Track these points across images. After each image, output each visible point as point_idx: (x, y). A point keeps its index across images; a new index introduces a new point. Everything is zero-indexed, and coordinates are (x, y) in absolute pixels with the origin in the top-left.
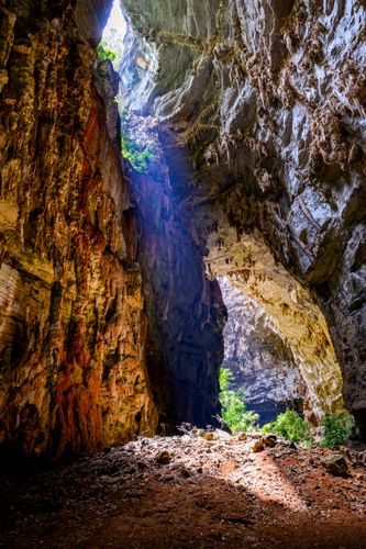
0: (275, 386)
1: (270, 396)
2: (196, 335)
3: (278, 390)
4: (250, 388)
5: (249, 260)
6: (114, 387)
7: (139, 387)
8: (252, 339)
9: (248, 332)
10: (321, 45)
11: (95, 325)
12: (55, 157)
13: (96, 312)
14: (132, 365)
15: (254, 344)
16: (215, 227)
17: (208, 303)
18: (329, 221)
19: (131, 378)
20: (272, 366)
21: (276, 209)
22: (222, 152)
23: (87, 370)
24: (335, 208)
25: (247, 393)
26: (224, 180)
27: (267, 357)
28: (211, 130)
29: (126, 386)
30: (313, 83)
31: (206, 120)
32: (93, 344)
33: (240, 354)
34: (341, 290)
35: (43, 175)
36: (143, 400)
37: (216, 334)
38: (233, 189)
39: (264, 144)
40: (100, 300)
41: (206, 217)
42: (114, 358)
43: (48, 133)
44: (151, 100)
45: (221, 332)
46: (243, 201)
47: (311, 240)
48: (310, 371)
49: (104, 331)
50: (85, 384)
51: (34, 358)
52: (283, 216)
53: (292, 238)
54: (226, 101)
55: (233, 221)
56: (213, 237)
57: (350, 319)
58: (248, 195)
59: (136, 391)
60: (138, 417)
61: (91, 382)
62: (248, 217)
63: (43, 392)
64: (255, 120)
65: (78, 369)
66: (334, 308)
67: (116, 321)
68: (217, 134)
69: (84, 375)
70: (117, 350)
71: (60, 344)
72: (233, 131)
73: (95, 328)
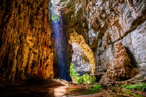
0: (85, 68)
1: (84, 70)
2: (65, 57)
3: (86, 69)
4: (79, 68)
5: (80, 39)
6: (47, 70)
7: (51, 70)
8: (81, 56)
9: (80, 55)
10: (95, 3)
11: (44, 59)
12: (40, 35)
13: (45, 57)
14: (50, 66)
15: (81, 58)
16: (73, 32)
17: (69, 50)
18: (95, 37)
19: (50, 69)
20: (85, 63)
21: (86, 31)
22: (75, 17)
23: (43, 68)
24: (96, 34)
25: (78, 69)
26: (75, 23)
27: (84, 61)
28: (73, 11)
29: (49, 70)
30: (93, 10)
31: (72, 9)
32: (44, 63)
33: (78, 60)
34: (97, 50)
35: (38, 39)
36: (52, 72)
37: (70, 57)
38: (77, 25)
39: (84, 17)
40: (45, 55)
41: (71, 30)
42: (47, 65)
43: (39, 32)
44: (60, 3)
45: (72, 56)
46: (79, 28)
47: (92, 39)
48: (93, 65)
49: (46, 61)
50: (43, 70)
51: (36, 67)
52: (87, 33)
53: (88, 38)
54: (77, 6)
55: (77, 31)
56: (72, 34)
57: (98, 57)
58: (80, 26)
59: (51, 71)
60: (51, 75)
61: (44, 70)
62: (80, 31)
63: (37, 71)
64: (82, 11)
65: (42, 68)
66: (96, 54)
67: (48, 59)
68: (74, 13)
69: (43, 69)
70: (48, 64)
71: (39, 65)
72: (77, 13)
73: (44, 60)
